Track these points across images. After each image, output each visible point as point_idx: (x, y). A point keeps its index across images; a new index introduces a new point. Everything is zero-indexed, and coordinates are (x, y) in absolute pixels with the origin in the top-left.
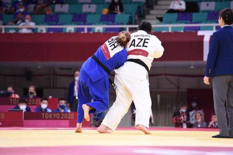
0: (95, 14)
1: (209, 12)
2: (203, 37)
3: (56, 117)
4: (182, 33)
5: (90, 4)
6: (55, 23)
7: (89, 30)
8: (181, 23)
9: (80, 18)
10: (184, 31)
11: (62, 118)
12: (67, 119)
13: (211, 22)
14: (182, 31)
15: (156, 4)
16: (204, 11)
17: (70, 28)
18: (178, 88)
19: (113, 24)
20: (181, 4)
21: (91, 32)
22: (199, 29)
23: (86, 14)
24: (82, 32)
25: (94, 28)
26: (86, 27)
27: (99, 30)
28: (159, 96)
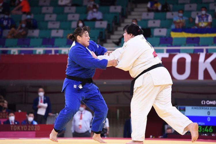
0: (62, 38)
1: (161, 37)
3: (23, 129)
5: (58, 29)
6: (26, 46)
7: (56, 52)
9: (48, 42)
11: (29, 129)
12: (34, 131)
15: (116, 30)
16: (157, 37)
17: (40, 51)
21: (58, 54)
23: (54, 38)
24: (50, 54)
25: (61, 51)
26: (53, 49)
27: (65, 52)
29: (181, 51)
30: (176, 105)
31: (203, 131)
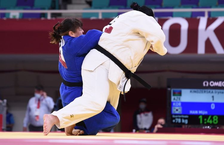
8: (113, 8)
19: (32, 9)
25: (9, 14)
27: (14, 16)
29: (174, 14)
30: (169, 87)
31: (205, 123)
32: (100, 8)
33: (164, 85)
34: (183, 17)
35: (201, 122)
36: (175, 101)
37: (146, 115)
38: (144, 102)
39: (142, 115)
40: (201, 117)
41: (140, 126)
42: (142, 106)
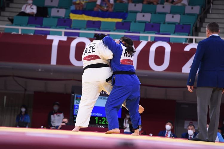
1: (59, 19)
2: (52, 41)
4: (31, 35)
8: (31, 26)
10: (34, 34)
13: (60, 28)
14: (32, 34)
15: (8, 6)
16: (54, 17)
18: (26, 90)
20: (32, 9)
22: (48, 33)
28: (5, 97)
30: (73, 93)
31: (100, 123)
32: (20, 25)
33: (69, 91)
34: (87, 38)
35: (97, 123)
36: (77, 104)
37: (59, 116)
38: (57, 104)
39: (55, 115)
40: (97, 118)
41: (53, 124)
42: (56, 108)
